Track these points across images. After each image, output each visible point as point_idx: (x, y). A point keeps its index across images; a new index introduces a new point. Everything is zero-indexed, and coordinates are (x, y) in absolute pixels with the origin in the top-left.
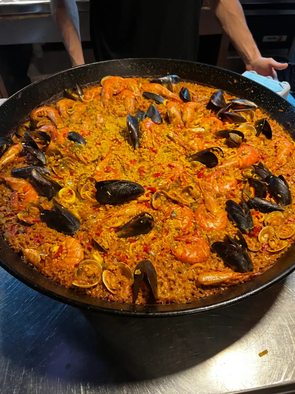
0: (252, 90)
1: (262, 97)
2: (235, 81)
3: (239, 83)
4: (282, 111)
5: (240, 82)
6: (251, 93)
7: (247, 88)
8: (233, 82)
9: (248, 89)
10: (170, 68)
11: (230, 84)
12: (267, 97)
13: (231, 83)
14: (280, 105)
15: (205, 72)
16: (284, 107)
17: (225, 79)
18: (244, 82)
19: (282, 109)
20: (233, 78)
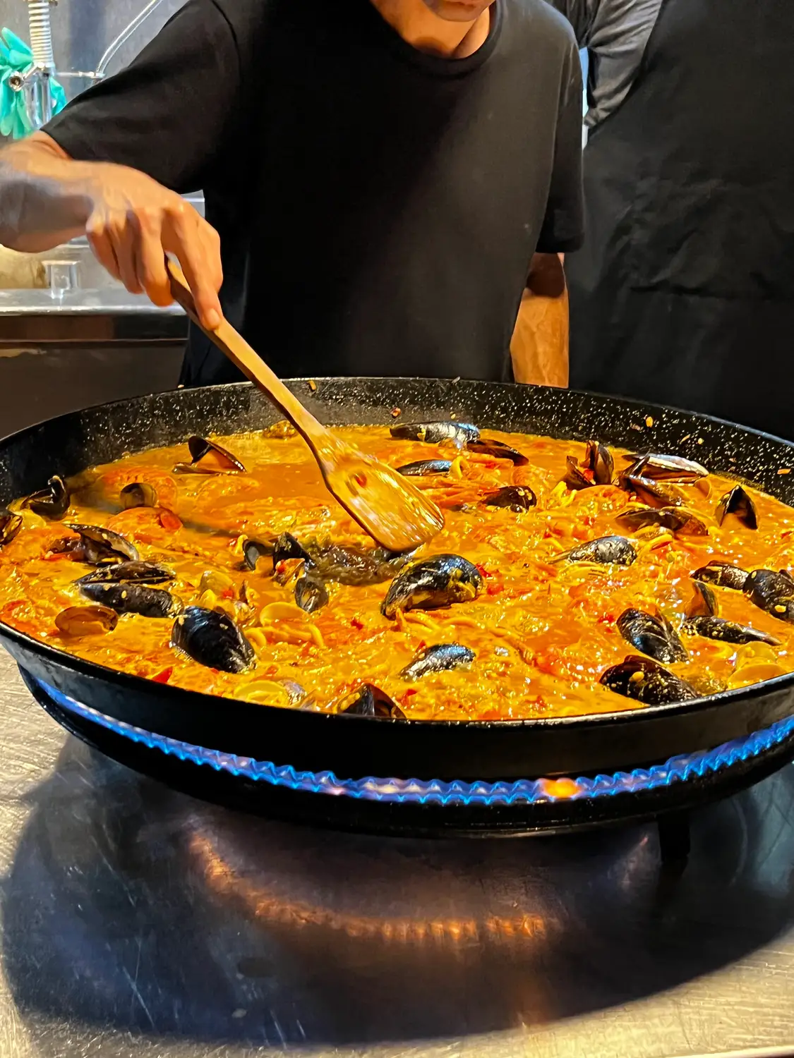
0: (698, 438)
1: (731, 449)
2: (650, 421)
3: (660, 426)
4: (787, 471)
5: (662, 422)
6: (699, 445)
7: (685, 435)
8: (643, 424)
9: (688, 436)
10: (460, 401)
11: (636, 430)
12: (741, 446)
13: (638, 428)
14: (780, 459)
15: (561, 407)
16: (789, 462)
17: (619, 419)
18: (674, 422)
19: (784, 466)
20: (642, 415)
